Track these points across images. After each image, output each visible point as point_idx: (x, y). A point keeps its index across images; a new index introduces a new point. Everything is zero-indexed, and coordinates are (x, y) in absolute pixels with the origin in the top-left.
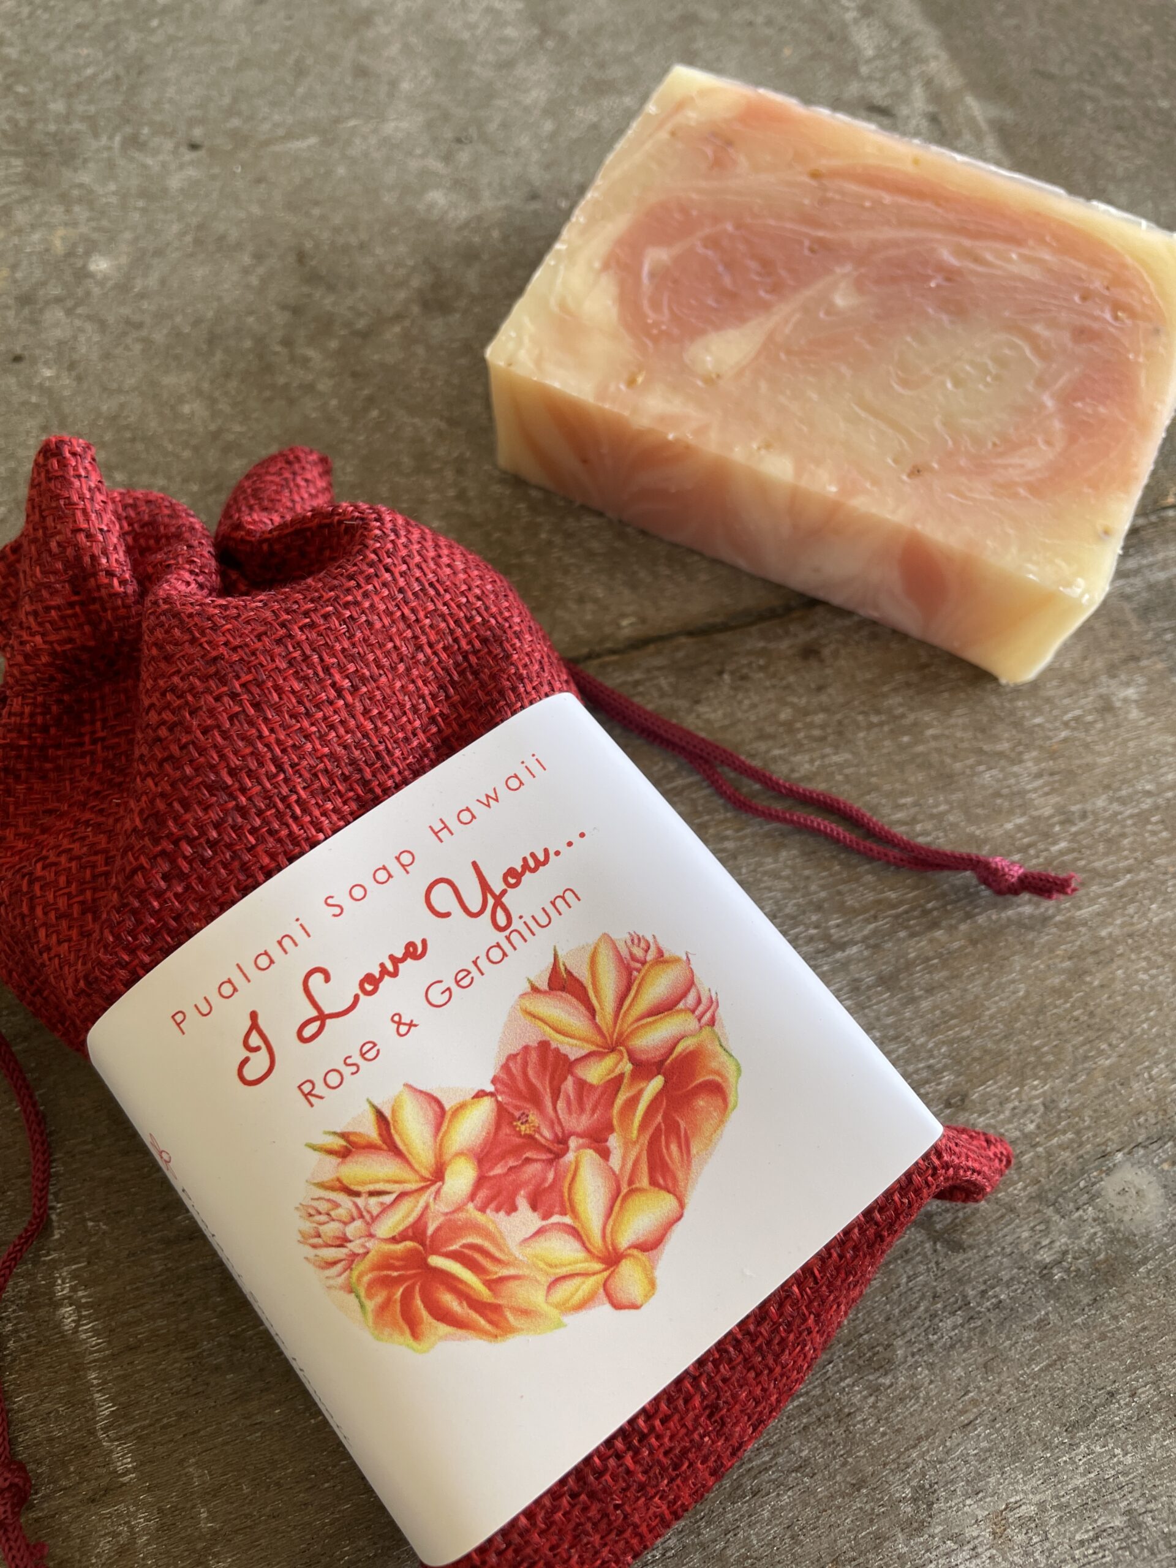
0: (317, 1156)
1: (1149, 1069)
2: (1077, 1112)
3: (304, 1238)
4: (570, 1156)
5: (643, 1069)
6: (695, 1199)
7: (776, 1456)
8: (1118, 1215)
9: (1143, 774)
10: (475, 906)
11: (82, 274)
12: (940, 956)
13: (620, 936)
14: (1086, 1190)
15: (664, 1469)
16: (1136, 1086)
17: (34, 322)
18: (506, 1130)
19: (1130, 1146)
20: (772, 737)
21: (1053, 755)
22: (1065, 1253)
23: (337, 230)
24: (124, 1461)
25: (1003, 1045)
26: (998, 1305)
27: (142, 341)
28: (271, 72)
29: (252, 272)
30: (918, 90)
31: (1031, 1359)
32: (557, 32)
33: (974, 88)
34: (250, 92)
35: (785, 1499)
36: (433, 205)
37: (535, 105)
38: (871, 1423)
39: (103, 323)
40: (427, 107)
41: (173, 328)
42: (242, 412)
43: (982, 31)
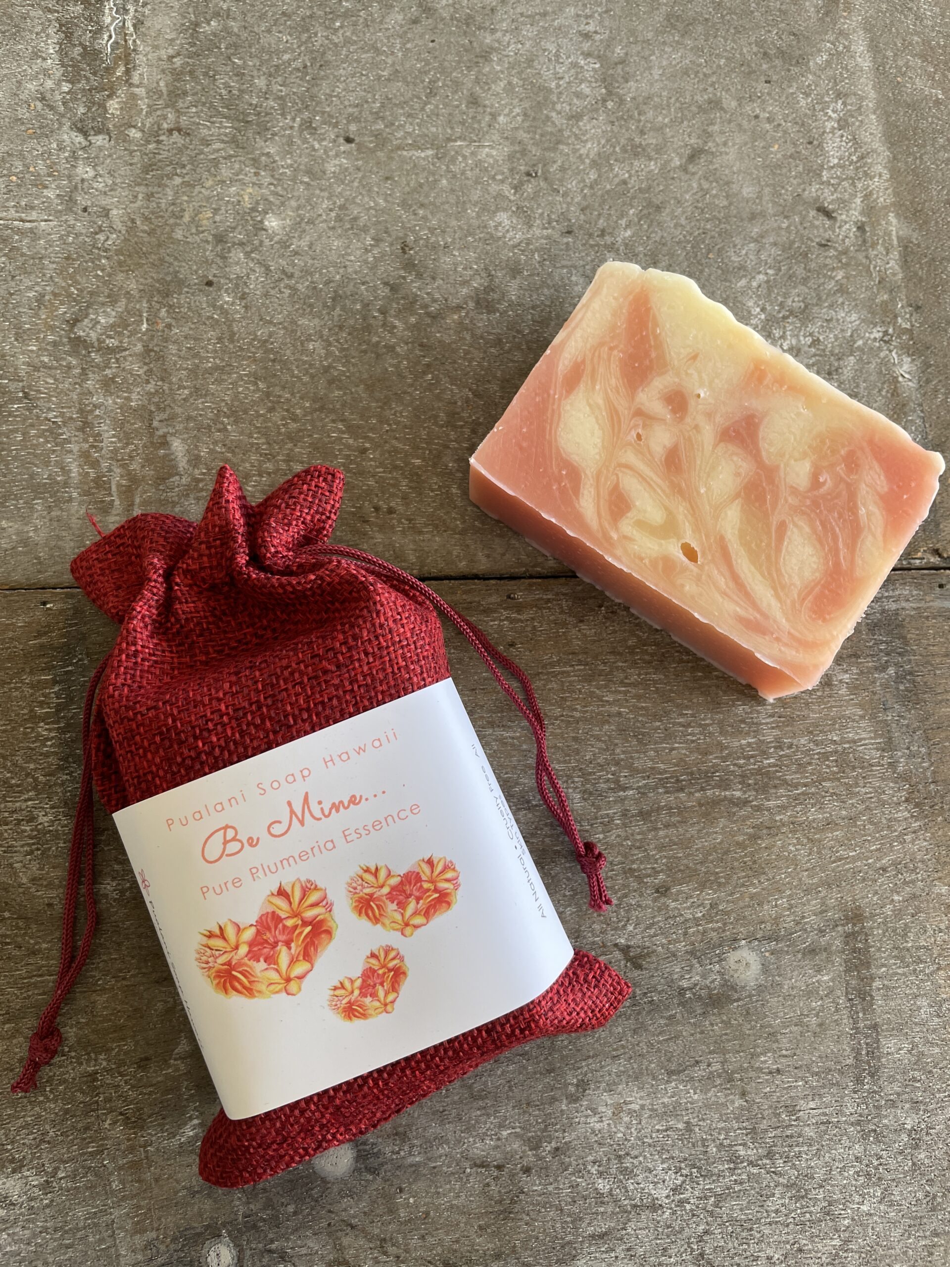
1: (777, 900)
2: (728, 913)
8: (732, 973)
9: (835, 730)
11: (260, 228)
12: (678, 808)
14: (718, 955)
16: (766, 907)
17: (224, 258)
19: (751, 938)
22: (696, 985)
23: (432, 230)
25: (698, 867)
26: (651, 1002)
27: (290, 288)
28: (411, 87)
29: (370, 251)
30: (858, 201)
31: (660, 1033)
32: (617, 95)
33: (899, 207)
34: (394, 101)
35: (511, 1068)
36: (500, 224)
37: (587, 155)
38: (566, 1043)
39: (267, 268)
40: (513, 141)
41: (312, 282)
42: (346, 356)
43: (921, 158)
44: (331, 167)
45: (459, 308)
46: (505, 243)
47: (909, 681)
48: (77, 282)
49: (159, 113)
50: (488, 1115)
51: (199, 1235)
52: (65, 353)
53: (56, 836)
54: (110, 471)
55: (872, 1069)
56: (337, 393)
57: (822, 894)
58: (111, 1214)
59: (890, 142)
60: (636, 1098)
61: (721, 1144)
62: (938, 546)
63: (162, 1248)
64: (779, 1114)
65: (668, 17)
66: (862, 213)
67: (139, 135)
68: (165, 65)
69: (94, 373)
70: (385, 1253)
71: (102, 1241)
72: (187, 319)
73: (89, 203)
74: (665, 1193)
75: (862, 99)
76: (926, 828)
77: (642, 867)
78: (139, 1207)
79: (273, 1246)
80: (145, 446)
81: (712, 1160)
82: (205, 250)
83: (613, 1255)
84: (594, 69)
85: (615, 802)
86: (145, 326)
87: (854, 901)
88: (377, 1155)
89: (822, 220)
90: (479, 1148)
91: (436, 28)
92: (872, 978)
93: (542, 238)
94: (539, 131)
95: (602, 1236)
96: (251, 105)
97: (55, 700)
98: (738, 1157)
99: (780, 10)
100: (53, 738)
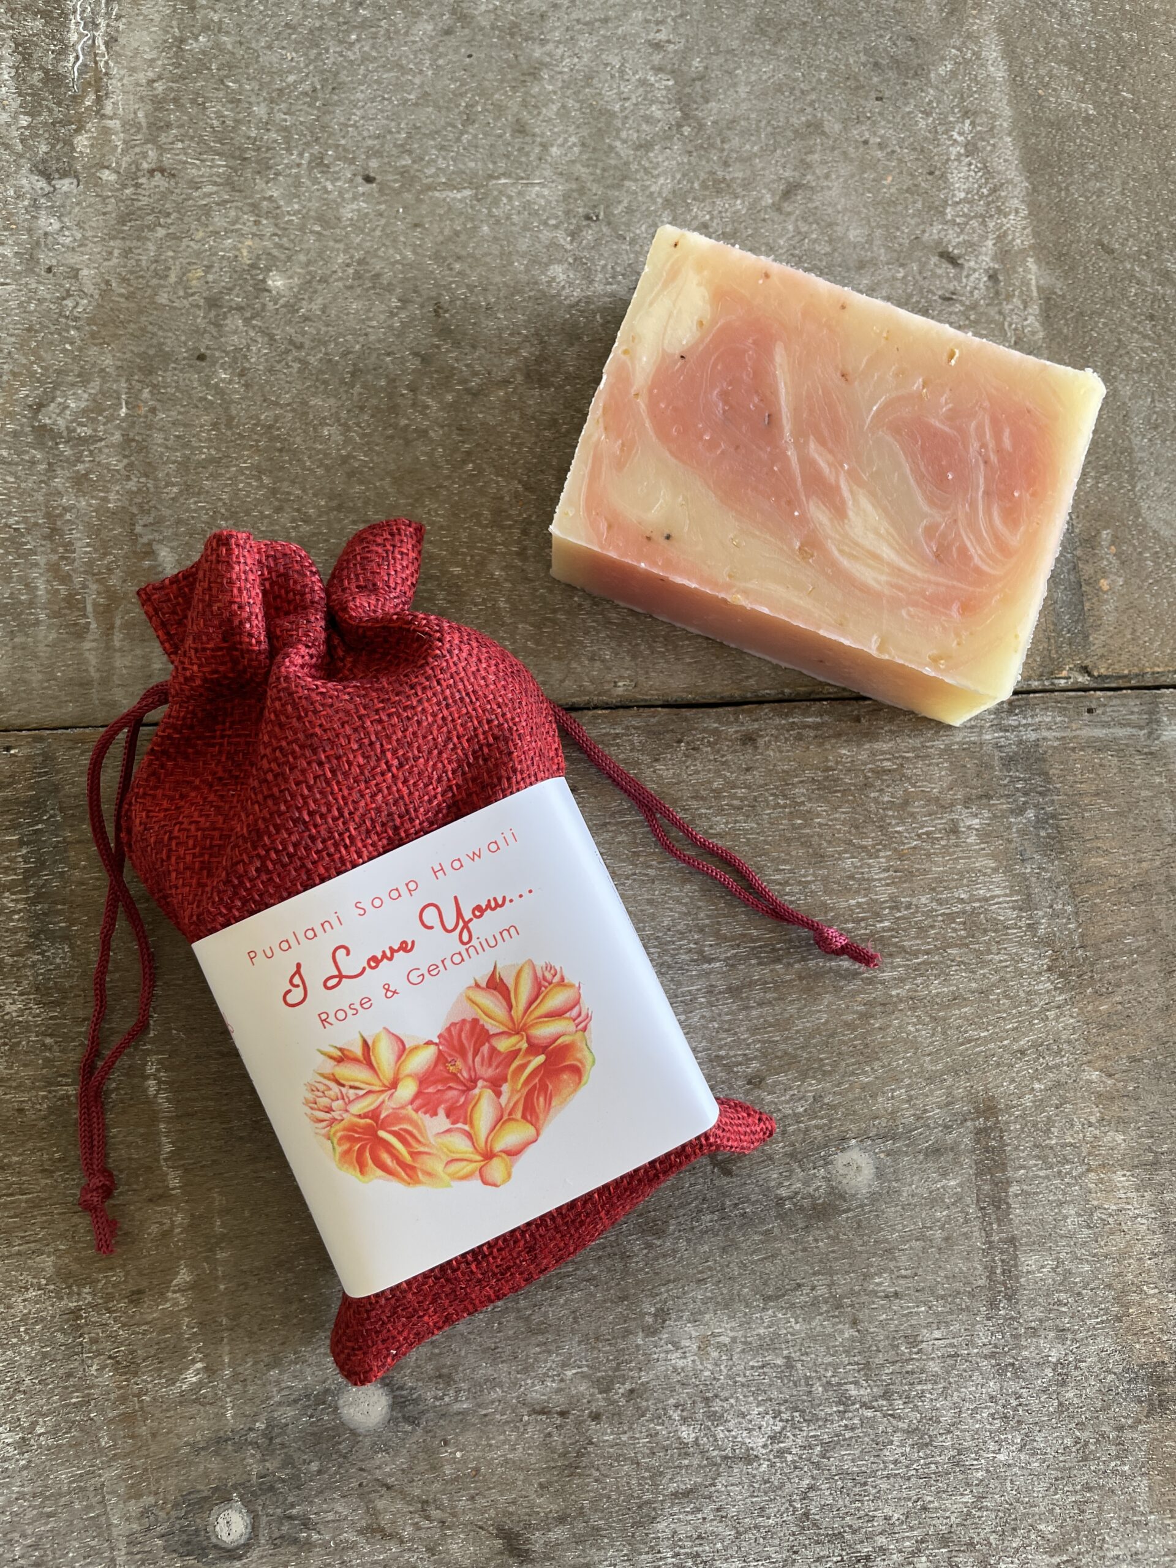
0: (322, 1057)
1: (893, 1090)
2: (834, 1107)
3: (307, 1102)
4: (477, 1091)
5: (534, 1048)
6: (548, 1131)
7: (577, 1269)
8: (840, 1178)
9: (963, 886)
10: (450, 923)
11: (261, 288)
12: (774, 982)
13: (540, 963)
14: (824, 1158)
15: (495, 1274)
16: (880, 1099)
17: (218, 325)
18: (440, 1067)
19: (863, 1136)
20: (703, 799)
21: (901, 857)
22: (796, 1193)
23: (471, 288)
24: (174, 1181)
25: (799, 1052)
26: (744, 1215)
27: (300, 361)
28: (444, 112)
29: (396, 315)
30: (990, 243)
31: (754, 1252)
32: (695, 118)
33: (1039, 250)
34: (424, 130)
35: (576, 1296)
36: (554, 279)
37: (660, 193)
38: (641, 1265)
39: (272, 338)
40: (568, 177)
41: (326, 354)
42: (368, 443)
43: (1067, 189)
44: (348, 212)
45: (506, 382)
46: (560, 302)
47: (1052, 826)
48: (40, 359)
49: (137, 150)
50: (549, 1352)
51: (206, 1499)
52: (28, 444)
53: (26, 1028)
54: (85, 587)
55: (1009, 1292)
56: (358, 488)
57: (948, 1083)
58: (100, 1476)
59: (1029, 171)
60: (725, 1329)
61: (829, 1383)
62: (1087, 662)
63: (162, 1515)
64: (897, 1346)
65: (758, 20)
66: (994, 259)
67: (113, 177)
68: (144, 91)
69: (63, 468)
70: (428, 1518)
71: (89, 1508)
72: (174, 400)
73: (54, 262)
74: (761, 1441)
75: (994, 117)
76: (1072, 1001)
77: (732, 1053)
78: (133, 1468)
79: (294, 1511)
80: (126, 557)
81: (817, 1402)
82: (196, 317)
83: (700, 1516)
84: (666, 86)
85: (699, 976)
86: (123, 411)
87: (987, 1090)
88: (416, 1402)
89: (946, 268)
90: (537, 1392)
91: (473, 40)
92: (1009, 1182)
93: (605, 295)
94: (600, 164)
95: (687, 1494)
96: (249, 138)
97: (22, 865)
98: (848, 1399)
99: (894, 9)
100: (20, 911)
